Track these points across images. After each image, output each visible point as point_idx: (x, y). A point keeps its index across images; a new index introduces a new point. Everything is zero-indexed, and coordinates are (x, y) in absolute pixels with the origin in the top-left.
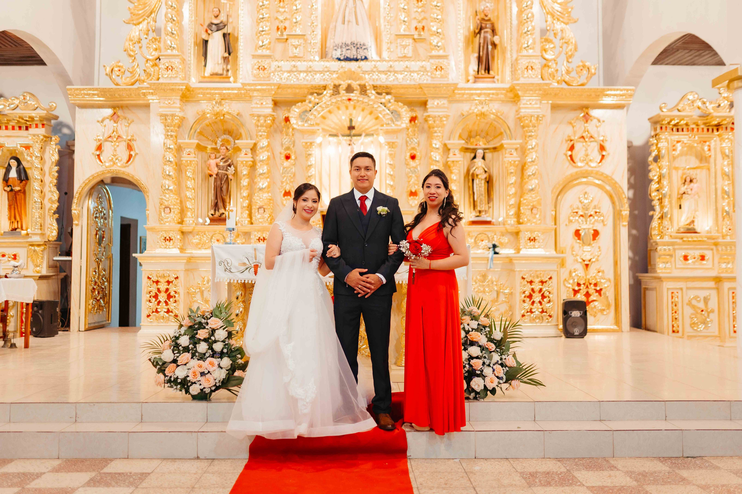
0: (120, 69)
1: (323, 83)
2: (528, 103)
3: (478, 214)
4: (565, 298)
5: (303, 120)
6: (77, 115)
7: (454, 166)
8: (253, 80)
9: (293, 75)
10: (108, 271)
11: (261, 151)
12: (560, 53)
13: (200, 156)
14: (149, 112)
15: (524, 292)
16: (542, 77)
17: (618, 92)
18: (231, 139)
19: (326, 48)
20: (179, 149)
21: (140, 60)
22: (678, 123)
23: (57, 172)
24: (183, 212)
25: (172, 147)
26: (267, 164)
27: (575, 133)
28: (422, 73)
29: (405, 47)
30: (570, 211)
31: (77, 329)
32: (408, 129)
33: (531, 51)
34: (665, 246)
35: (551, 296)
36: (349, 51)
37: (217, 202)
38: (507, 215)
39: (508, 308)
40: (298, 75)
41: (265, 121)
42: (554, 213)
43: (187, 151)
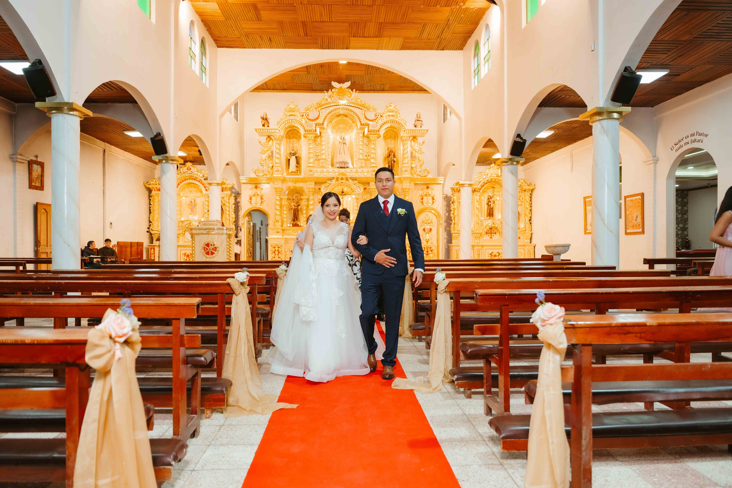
0: (259, 170)
1: (333, 176)
2: (406, 183)
6: (241, 187)
8: (307, 175)
9: (322, 174)
11: (310, 200)
12: (418, 165)
13: (288, 202)
16: (411, 174)
19: (333, 163)
20: (281, 199)
21: (266, 167)
23: (235, 207)
24: (282, 222)
25: (278, 199)
26: (312, 205)
27: (423, 193)
28: (368, 172)
29: (362, 163)
30: (422, 221)
32: (363, 193)
33: (407, 165)
36: (342, 165)
37: (294, 219)
40: (324, 174)
41: (312, 189)
43: (284, 200)
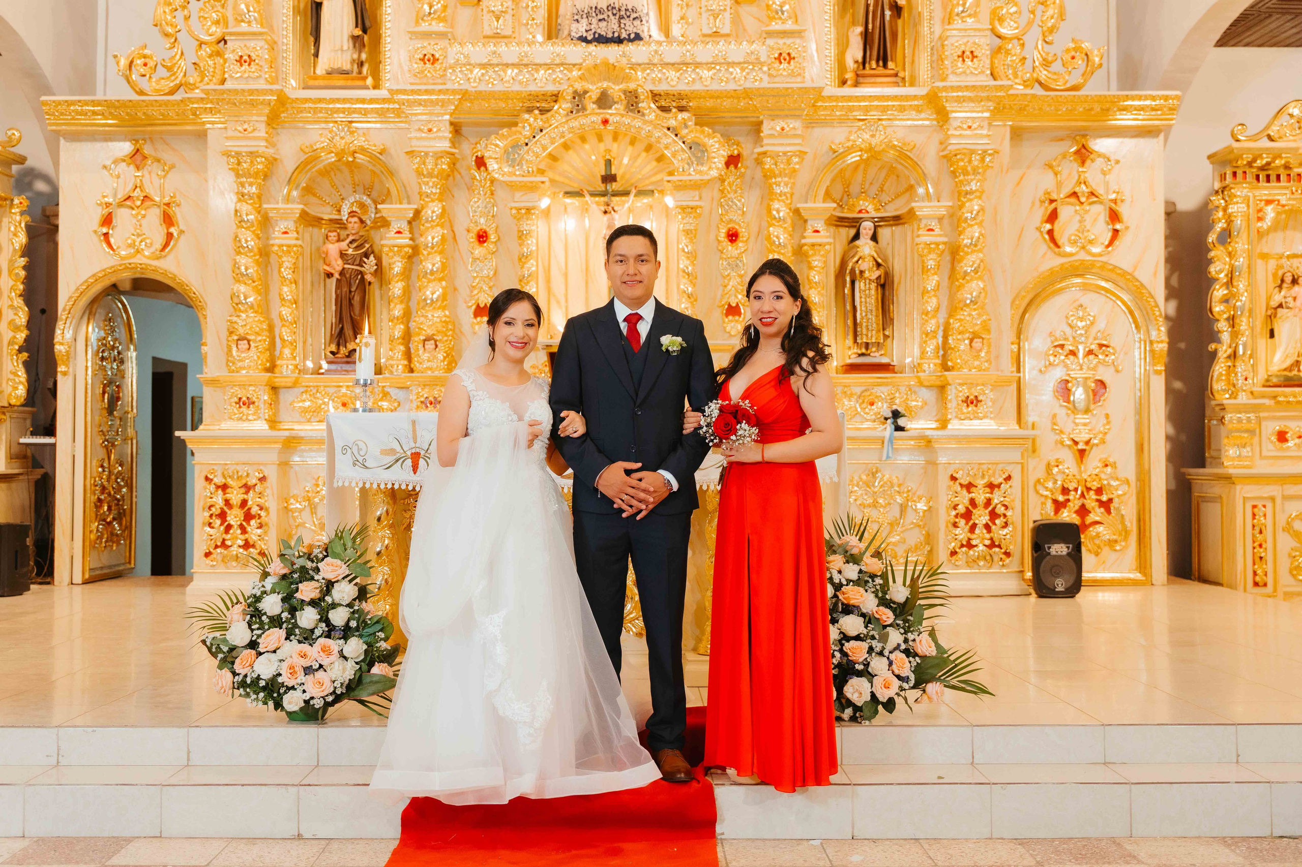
0: (147, 60)
1: (551, 88)
2: (965, 126)
3: (864, 351)
4: (1038, 518)
5: (513, 163)
6: (62, 154)
7: (814, 255)
8: (411, 84)
9: (491, 73)
10: (127, 466)
11: (429, 225)
12: (1030, 24)
13: (307, 236)
14: (206, 148)
15: (955, 508)
16: (992, 74)
17: (1148, 102)
18: (369, 201)
19: (557, 17)
20: (265, 222)
21: (187, 43)
22: (1268, 164)
23: (24, 268)
24: (274, 347)
25: (251, 217)
26: (440, 253)
27: (1059, 185)
28: (751, 67)
29: (716, 14)
30: (1049, 343)
31: (67, 580)
32: (723, 181)
33: (970, 20)
34: (1240, 413)
35: (1009, 513)
36: (603, 24)
37: (342, 329)
38: (923, 353)
39: (922, 538)
40: (502, 73)
41: (436, 165)
42: (1015, 348)
43: (282, 226)
